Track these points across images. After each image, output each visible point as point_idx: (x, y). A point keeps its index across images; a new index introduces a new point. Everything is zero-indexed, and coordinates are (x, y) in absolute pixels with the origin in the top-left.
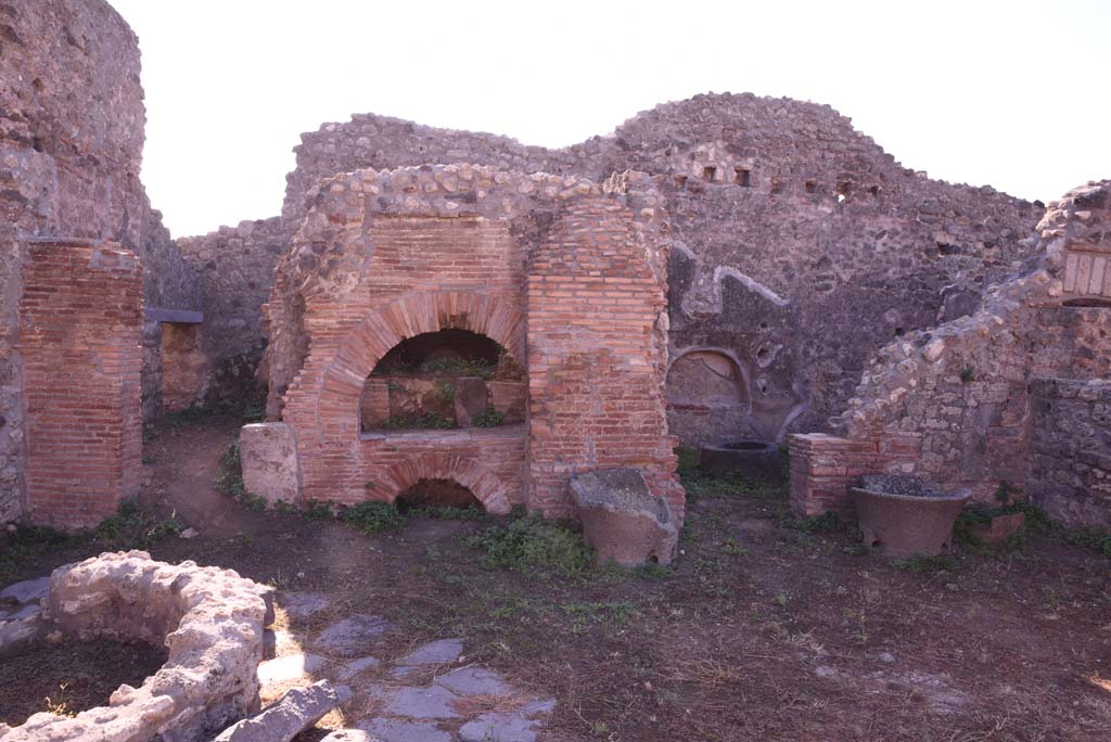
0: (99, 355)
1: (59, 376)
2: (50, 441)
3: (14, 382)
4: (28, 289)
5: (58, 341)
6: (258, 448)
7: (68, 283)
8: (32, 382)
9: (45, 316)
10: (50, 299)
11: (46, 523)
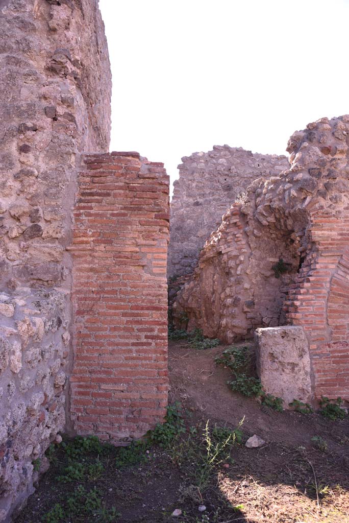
0: (149, 256)
1: (108, 277)
2: (98, 344)
3: (63, 284)
4: (83, 194)
5: (109, 242)
6: (277, 350)
7: (121, 188)
8: (82, 284)
9: (98, 218)
10: (104, 203)
11: (90, 432)
